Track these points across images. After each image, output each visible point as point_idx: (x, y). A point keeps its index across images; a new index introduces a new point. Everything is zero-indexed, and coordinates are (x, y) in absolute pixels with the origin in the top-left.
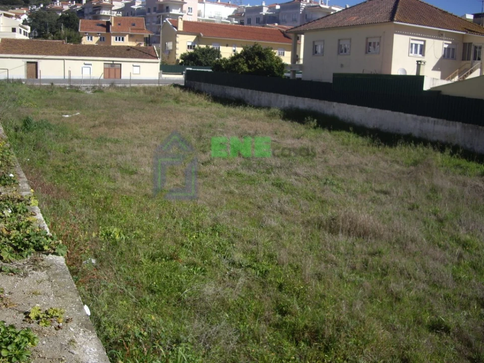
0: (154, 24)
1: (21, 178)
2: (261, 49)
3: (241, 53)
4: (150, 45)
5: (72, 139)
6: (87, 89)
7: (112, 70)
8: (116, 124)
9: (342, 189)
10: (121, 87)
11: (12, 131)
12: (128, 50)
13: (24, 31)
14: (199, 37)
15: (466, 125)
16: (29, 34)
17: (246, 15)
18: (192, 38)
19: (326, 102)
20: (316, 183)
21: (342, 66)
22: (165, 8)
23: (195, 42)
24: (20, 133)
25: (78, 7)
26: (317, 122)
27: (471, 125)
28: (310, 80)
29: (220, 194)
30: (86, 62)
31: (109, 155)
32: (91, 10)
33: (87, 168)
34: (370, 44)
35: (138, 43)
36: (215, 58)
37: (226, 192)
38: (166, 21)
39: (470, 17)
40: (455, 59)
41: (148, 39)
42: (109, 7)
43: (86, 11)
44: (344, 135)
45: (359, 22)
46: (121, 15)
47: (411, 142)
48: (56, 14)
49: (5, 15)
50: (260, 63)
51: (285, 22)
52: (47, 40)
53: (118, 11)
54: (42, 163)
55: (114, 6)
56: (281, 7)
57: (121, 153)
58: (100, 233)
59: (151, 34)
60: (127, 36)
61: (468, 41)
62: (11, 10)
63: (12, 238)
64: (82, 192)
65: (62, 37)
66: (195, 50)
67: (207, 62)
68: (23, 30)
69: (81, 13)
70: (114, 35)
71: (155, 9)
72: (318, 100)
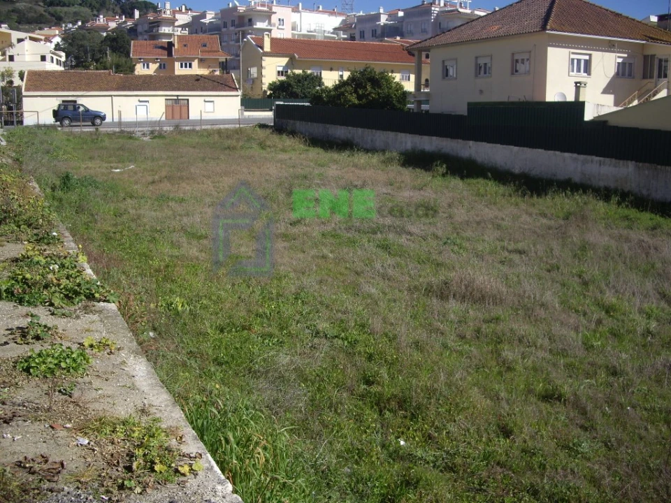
0: (232, 43)
1: (66, 237)
2: (375, 72)
3: (348, 80)
4: (228, 73)
5: (124, 199)
6: (144, 134)
7: (177, 109)
8: (181, 178)
9: (466, 249)
10: (188, 130)
11: (48, 190)
12: (198, 80)
13: (57, 60)
14: (292, 59)
15: (641, 164)
16: (64, 63)
17: (358, 27)
18: (284, 61)
19: (460, 141)
20: (434, 243)
21: (481, 92)
22: (247, 20)
23: (287, 66)
24: (59, 193)
25: (128, 23)
26: (447, 168)
27: (646, 164)
28: (439, 112)
29: (310, 259)
30: (142, 99)
31: (173, 217)
32: (146, 27)
33: (144, 233)
34: (517, 61)
35: (211, 70)
36: (314, 87)
37: (318, 257)
38: (248, 39)
39: (654, 19)
40: (634, 78)
41: (225, 64)
42: (171, 22)
43: (140, 29)
44: (480, 184)
45: (501, 32)
46: (187, 32)
47: (567, 189)
48: (99, 34)
49: (32, 39)
50: (374, 91)
51: (411, 34)
52: (88, 71)
53: (183, 27)
54: (87, 229)
55: (177, 20)
56: (404, 14)
57: (187, 215)
58: (159, 304)
59: (228, 58)
60: (196, 61)
61: (649, 52)
62: (38, 32)
63: (62, 287)
64: (138, 261)
65: (108, 65)
66: (288, 77)
67: (304, 93)
68: (55, 57)
69: (133, 32)
70: (178, 60)
71: (233, 22)
72: (449, 139)
